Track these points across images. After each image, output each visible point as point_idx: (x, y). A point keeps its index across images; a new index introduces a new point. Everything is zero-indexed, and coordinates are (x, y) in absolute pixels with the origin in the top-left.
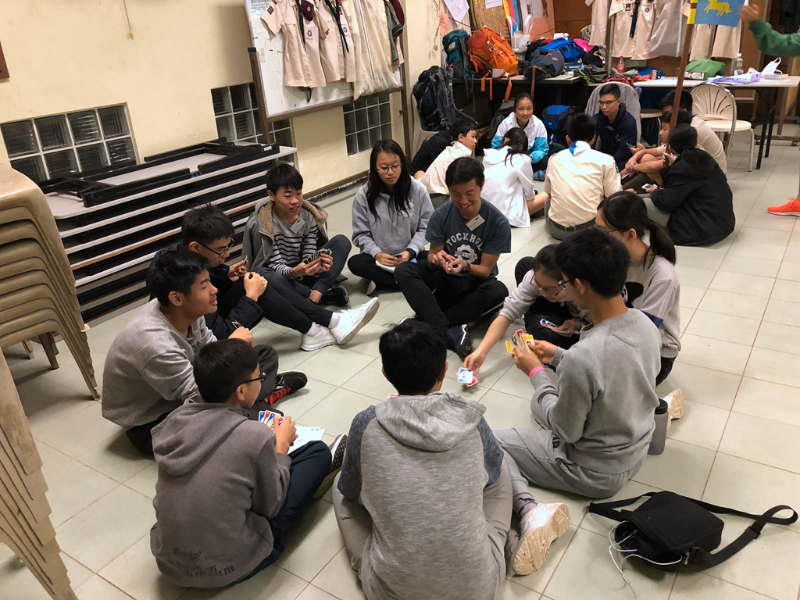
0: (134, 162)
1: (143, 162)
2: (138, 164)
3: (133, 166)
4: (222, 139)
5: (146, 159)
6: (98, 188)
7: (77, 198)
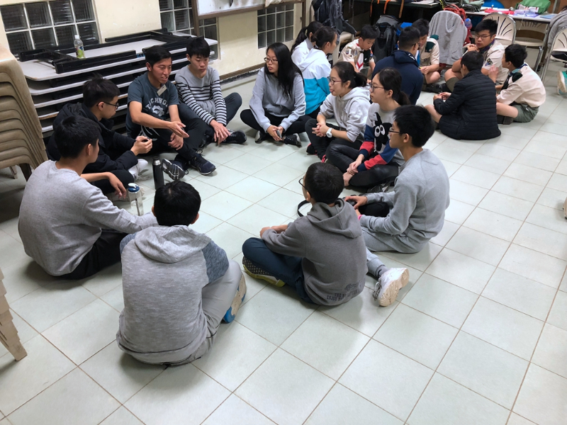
0: (97, 41)
1: (104, 42)
2: (100, 43)
3: (96, 45)
4: (164, 30)
5: (106, 40)
6: (68, 60)
7: (52, 65)
